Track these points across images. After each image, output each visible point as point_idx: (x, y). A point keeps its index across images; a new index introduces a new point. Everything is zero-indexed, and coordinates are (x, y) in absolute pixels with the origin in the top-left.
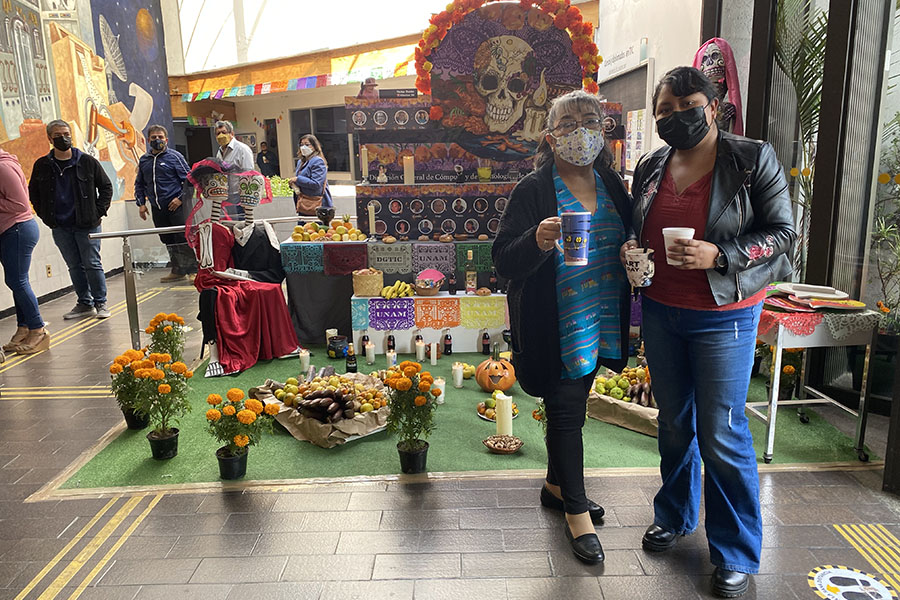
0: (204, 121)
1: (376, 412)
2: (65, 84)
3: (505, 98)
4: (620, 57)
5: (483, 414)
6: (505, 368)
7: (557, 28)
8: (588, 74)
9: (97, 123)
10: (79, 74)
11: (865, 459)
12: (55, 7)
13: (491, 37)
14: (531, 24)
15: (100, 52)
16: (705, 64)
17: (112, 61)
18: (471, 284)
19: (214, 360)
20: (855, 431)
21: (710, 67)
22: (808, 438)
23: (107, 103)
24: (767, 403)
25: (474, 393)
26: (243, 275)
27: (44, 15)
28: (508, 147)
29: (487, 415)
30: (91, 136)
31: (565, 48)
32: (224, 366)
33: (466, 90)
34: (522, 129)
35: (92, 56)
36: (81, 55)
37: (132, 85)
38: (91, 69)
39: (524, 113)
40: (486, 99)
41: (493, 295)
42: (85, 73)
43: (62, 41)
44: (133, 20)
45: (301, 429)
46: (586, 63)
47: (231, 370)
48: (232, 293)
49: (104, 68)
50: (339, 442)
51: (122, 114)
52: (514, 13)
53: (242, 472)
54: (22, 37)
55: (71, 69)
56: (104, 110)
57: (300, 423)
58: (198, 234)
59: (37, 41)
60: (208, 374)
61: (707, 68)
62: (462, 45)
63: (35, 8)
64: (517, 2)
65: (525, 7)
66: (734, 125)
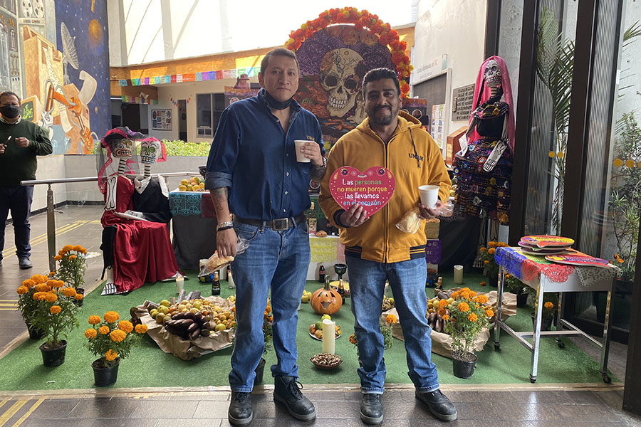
0: (134, 99)
1: (227, 331)
2: (31, 70)
3: (342, 92)
4: (428, 67)
5: (313, 334)
6: (333, 296)
7: (381, 44)
8: (403, 78)
9: (53, 98)
10: (43, 62)
11: (608, 381)
12: (28, 15)
13: (333, 49)
14: (362, 41)
15: (60, 48)
16: (487, 74)
17: (68, 55)
18: (312, 228)
19: (110, 281)
20: (600, 356)
21: (491, 76)
22: (564, 362)
23: (62, 84)
24: (532, 333)
25: (308, 315)
26: (138, 216)
27: (20, 21)
28: (343, 128)
29: (316, 335)
30: (48, 106)
31: (386, 59)
32: (117, 287)
33: (313, 86)
34: (354, 115)
35: (53, 51)
36: (45, 49)
37: (82, 72)
38: (52, 59)
39: (356, 104)
40: (328, 93)
41: (329, 237)
42: (48, 62)
43: (32, 39)
44: (86, 26)
45: (167, 343)
46: (401, 70)
47: (123, 290)
48: (128, 229)
49: (62, 59)
50: (195, 356)
51: (73, 92)
52: (350, 33)
53: (113, 380)
55: (37, 59)
56: (59, 89)
57: (166, 338)
58: (106, 183)
59: (13, 39)
60: (104, 293)
61: (488, 77)
62: (312, 53)
63: (13, 15)
64: (353, 25)
65: (358, 28)
66: (508, 118)
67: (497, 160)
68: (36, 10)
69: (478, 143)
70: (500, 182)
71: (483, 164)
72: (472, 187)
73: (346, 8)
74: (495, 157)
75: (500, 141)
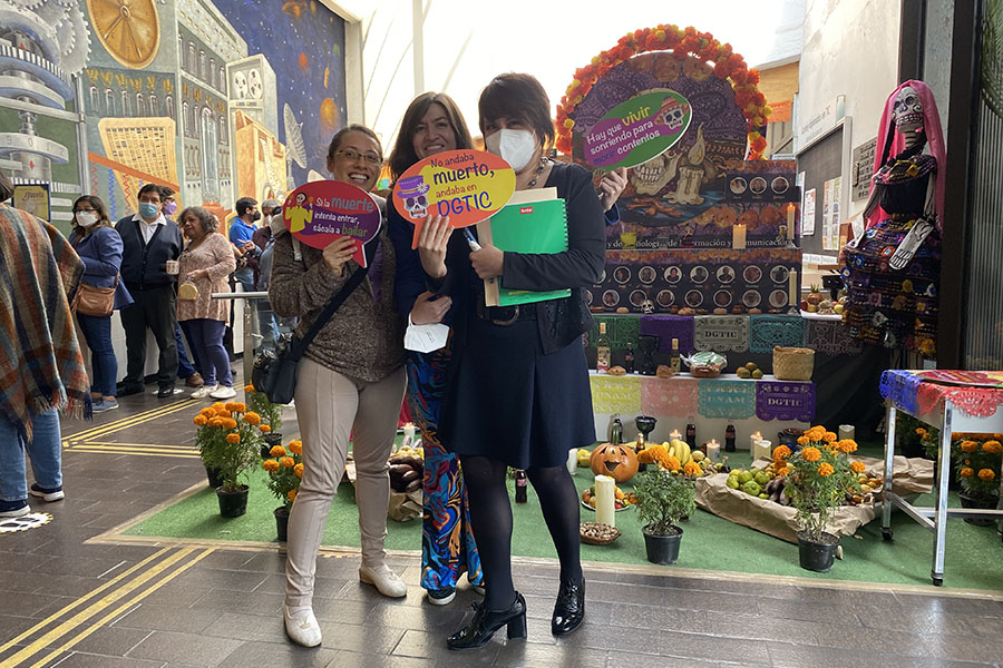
2: (245, 170)
4: (816, 121)
5: (586, 502)
6: (624, 453)
7: (717, 77)
8: (754, 128)
10: (260, 160)
12: (242, 96)
14: (687, 75)
15: (282, 139)
17: (293, 148)
18: (603, 361)
21: (904, 114)
23: (285, 189)
25: (585, 481)
27: (232, 104)
28: (657, 211)
29: (591, 504)
31: (726, 100)
34: (675, 191)
35: (274, 143)
36: (263, 142)
37: (311, 172)
38: (272, 154)
39: (678, 172)
41: (628, 375)
42: (266, 158)
43: (246, 128)
44: (317, 108)
46: (752, 116)
49: (285, 155)
54: (209, 124)
55: (252, 156)
59: (222, 128)
61: (899, 115)
62: (608, 100)
63: (224, 96)
64: (671, 51)
65: (680, 55)
66: (935, 180)
67: (914, 250)
68: (253, 89)
69: (883, 226)
70: (920, 285)
71: (889, 257)
72: (870, 296)
73: (660, 27)
74: (911, 245)
75: (920, 220)
